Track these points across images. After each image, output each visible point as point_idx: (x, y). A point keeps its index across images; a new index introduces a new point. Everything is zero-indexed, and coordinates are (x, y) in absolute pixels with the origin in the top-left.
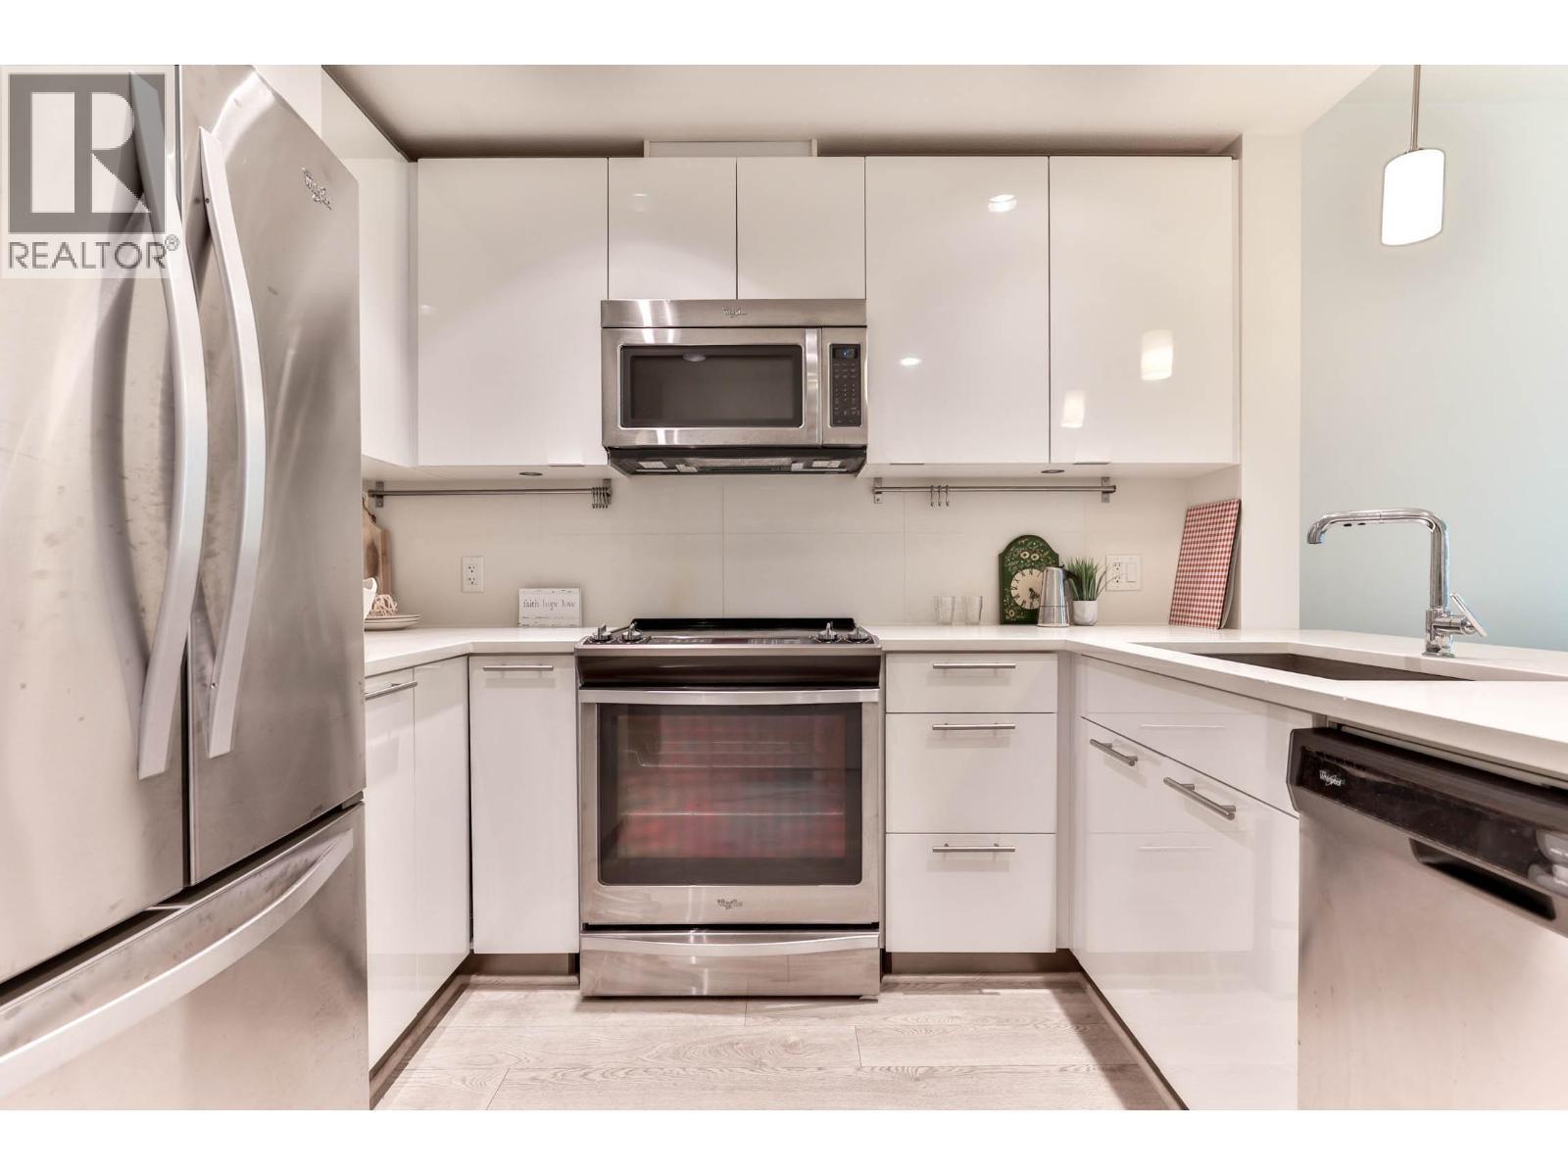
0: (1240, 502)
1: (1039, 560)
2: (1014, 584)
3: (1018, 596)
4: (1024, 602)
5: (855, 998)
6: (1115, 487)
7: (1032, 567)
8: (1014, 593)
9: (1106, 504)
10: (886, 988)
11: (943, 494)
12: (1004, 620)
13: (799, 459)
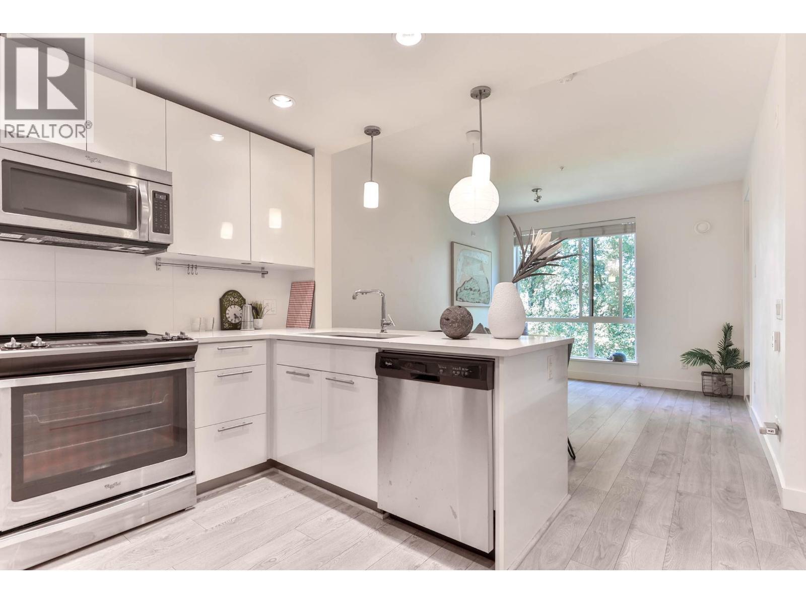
0: (315, 282)
1: (238, 301)
2: (227, 312)
3: (229, 317)
4: (232, 320)
5: (183, 511)
6: (267, 272)
7: (235, 305)
8: (227, 316)
9: (264, 279)
10: (199, 500)
11: (194, 269)
12: (223, 328)
13: (124, 245)
